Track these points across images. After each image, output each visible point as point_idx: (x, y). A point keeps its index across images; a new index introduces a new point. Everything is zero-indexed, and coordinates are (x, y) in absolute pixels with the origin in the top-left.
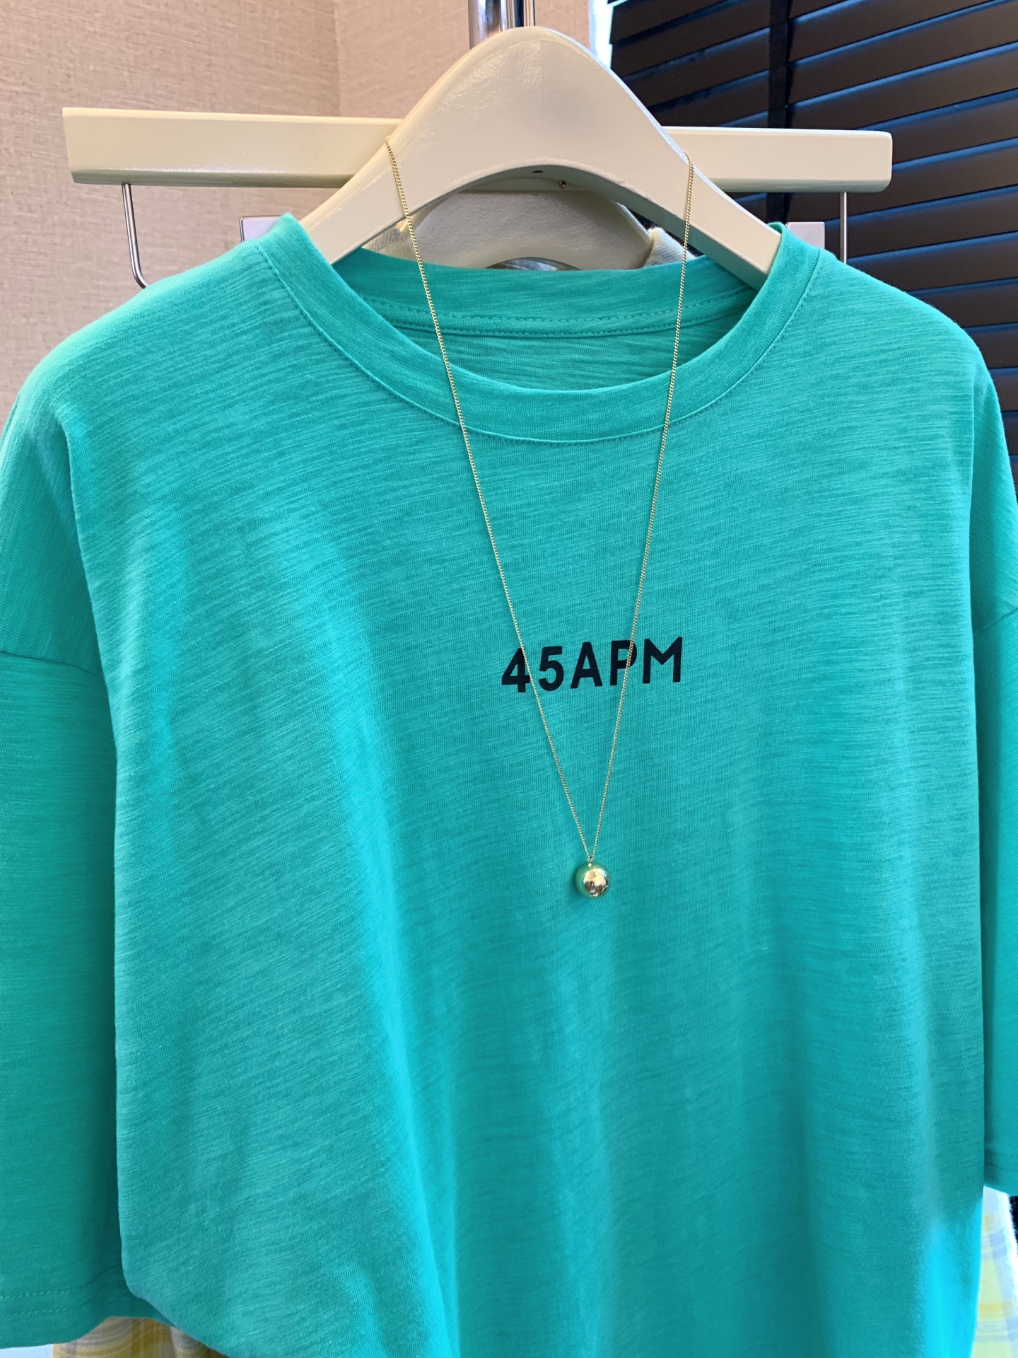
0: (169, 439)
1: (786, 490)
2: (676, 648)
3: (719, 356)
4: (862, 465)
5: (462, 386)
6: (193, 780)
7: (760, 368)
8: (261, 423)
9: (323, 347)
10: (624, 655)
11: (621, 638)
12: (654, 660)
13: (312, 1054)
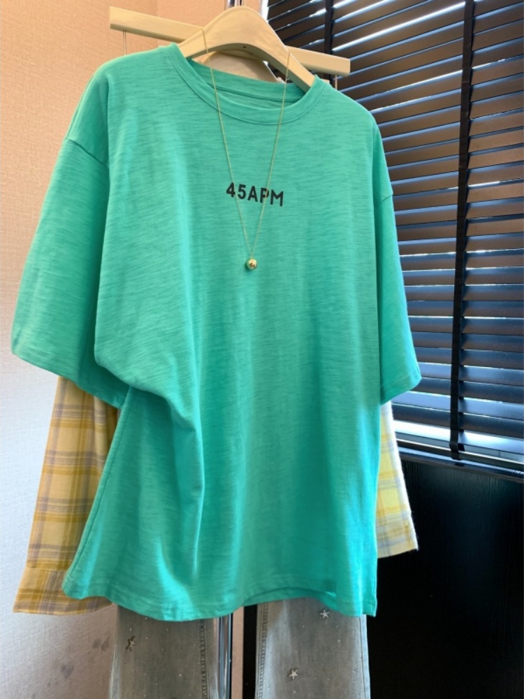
0: (136, 92)
1: (316, 151)
2: (281, 195)
3: (296, 106)
4: (339, 147)
5: (220, 99)
6: (133, 193)
7: (308, 112)
8: (162, 96)
9: (181, 79)
10: (265, 193)
11: (264, 187)
12: (274, 198)
13: (163, 285)
